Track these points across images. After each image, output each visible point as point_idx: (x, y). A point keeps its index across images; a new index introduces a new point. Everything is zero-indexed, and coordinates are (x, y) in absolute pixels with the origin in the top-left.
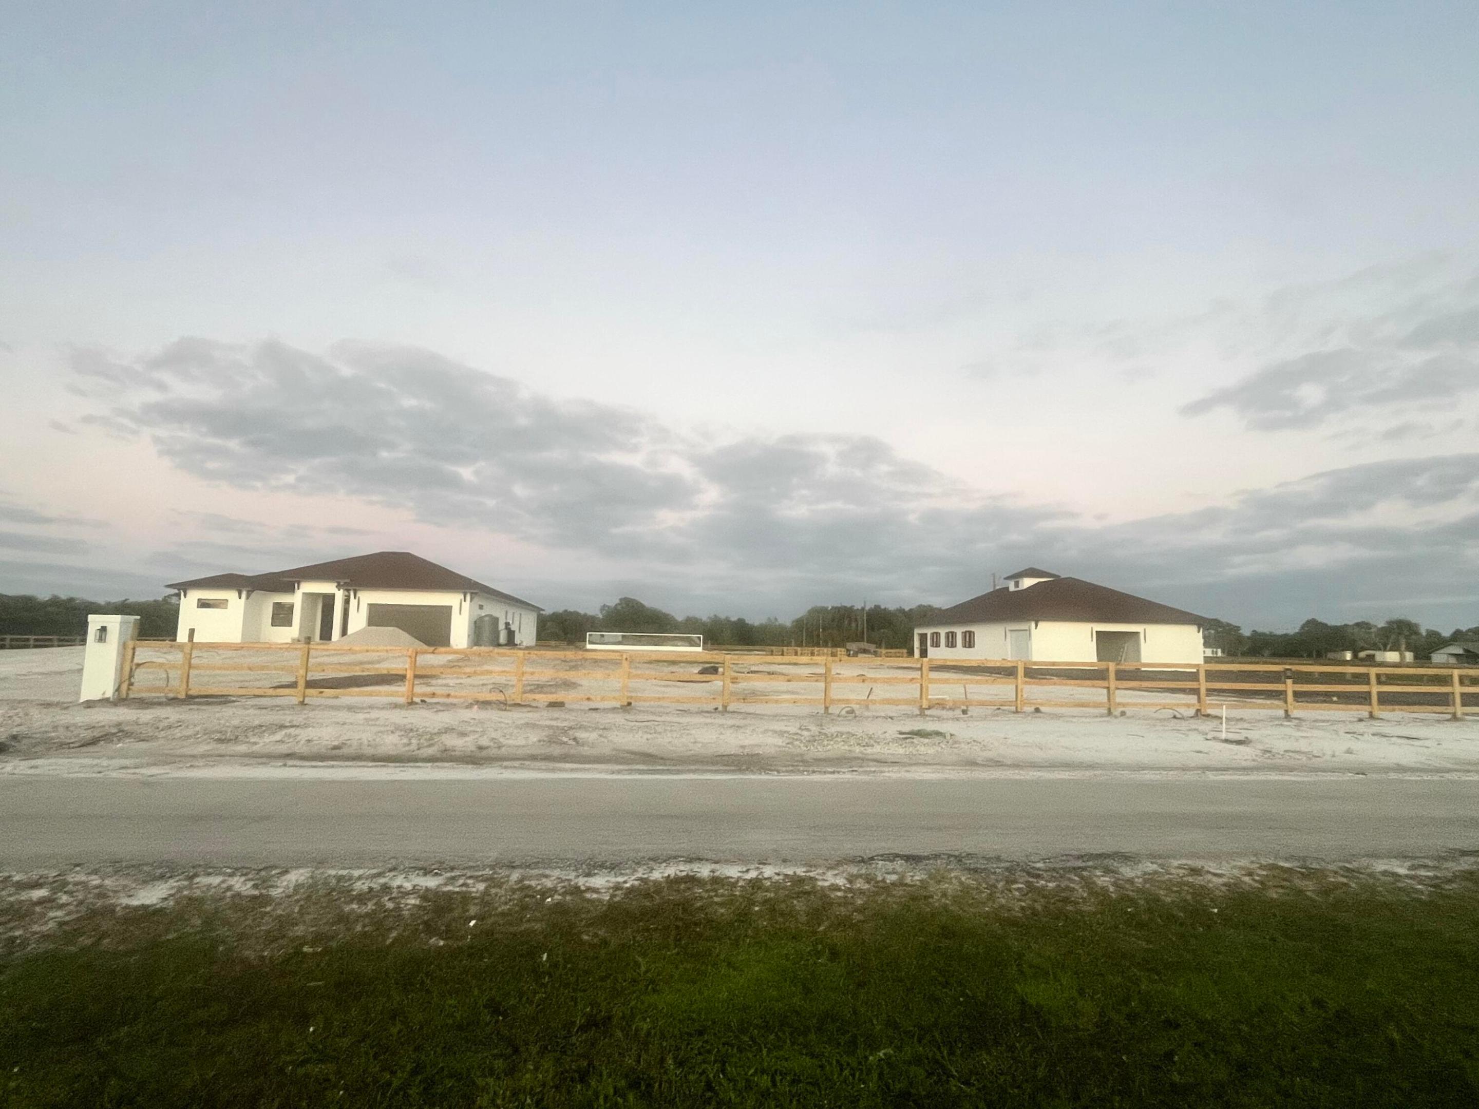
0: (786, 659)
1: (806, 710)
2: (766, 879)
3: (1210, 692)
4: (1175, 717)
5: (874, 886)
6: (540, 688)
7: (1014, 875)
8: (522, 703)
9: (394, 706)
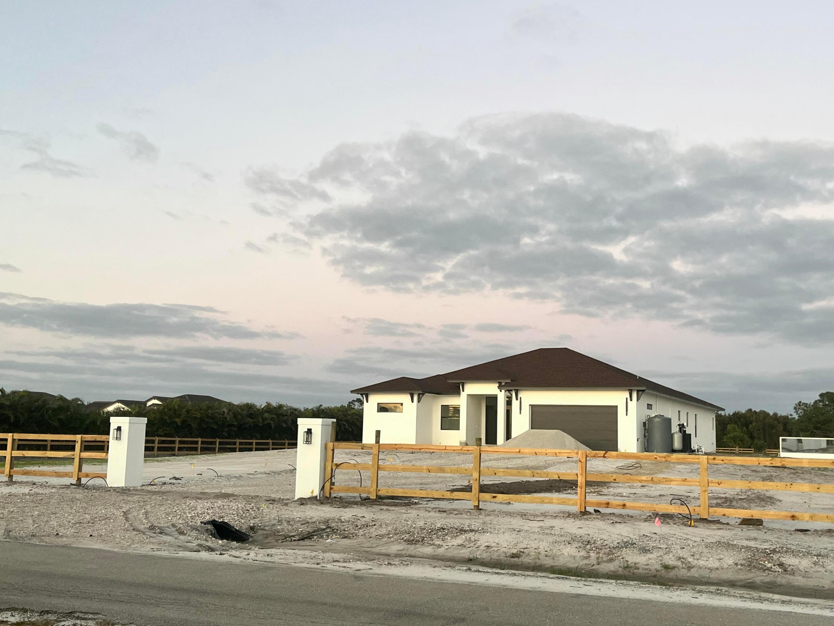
6: (728, 502)
8: (709, 519)
9: (567, 515)
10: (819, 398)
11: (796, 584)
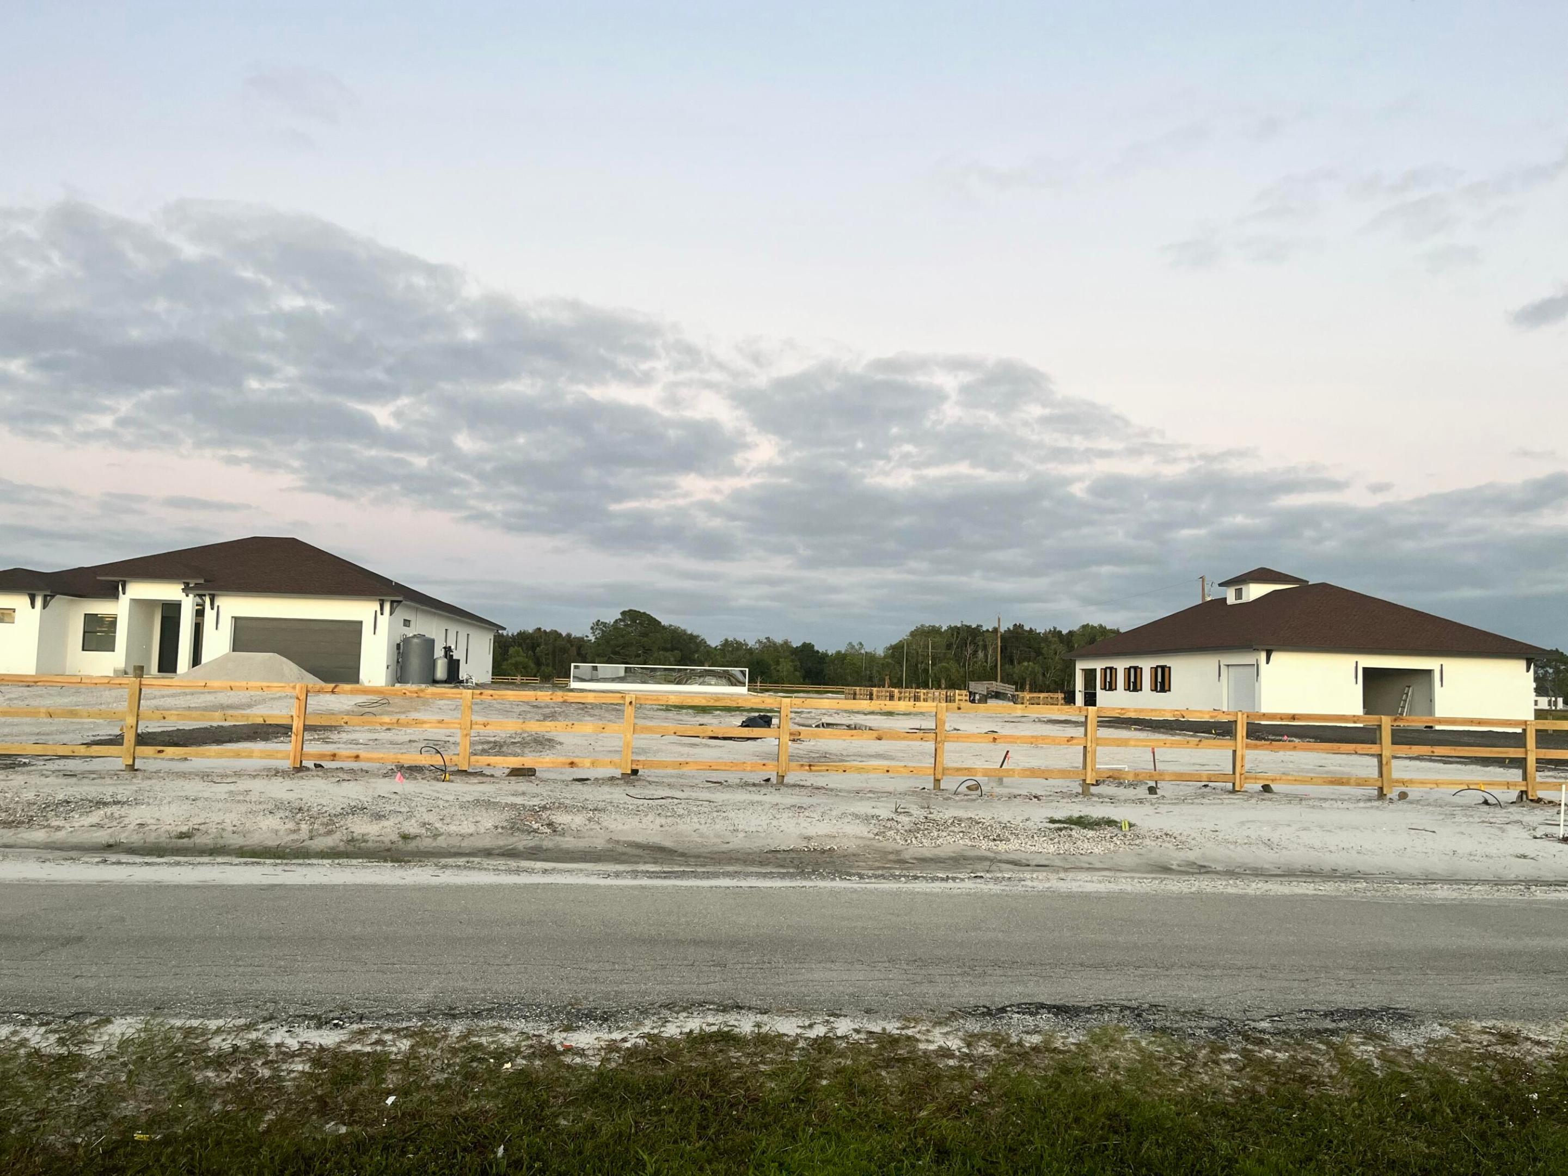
0: (876, 705)
1: (901, 784)
2: (838, 1038)
3: (1543, 764)
4: (1486, 802)
5: (1005, 1052)
6: (497, 748)
7: (1223, 1039)
8: (470, 770)
9: (274, 772)
10: (620, 617)
11: (564, 846)
